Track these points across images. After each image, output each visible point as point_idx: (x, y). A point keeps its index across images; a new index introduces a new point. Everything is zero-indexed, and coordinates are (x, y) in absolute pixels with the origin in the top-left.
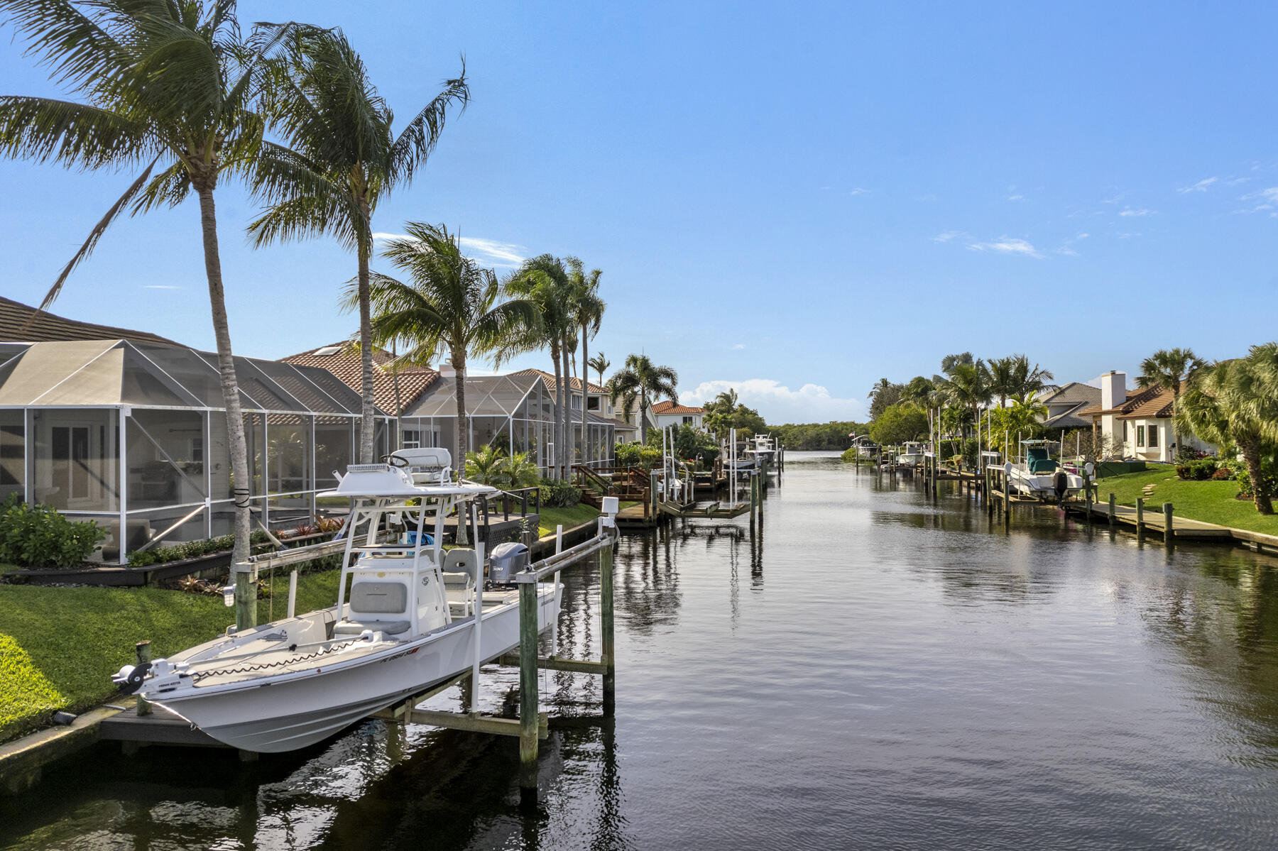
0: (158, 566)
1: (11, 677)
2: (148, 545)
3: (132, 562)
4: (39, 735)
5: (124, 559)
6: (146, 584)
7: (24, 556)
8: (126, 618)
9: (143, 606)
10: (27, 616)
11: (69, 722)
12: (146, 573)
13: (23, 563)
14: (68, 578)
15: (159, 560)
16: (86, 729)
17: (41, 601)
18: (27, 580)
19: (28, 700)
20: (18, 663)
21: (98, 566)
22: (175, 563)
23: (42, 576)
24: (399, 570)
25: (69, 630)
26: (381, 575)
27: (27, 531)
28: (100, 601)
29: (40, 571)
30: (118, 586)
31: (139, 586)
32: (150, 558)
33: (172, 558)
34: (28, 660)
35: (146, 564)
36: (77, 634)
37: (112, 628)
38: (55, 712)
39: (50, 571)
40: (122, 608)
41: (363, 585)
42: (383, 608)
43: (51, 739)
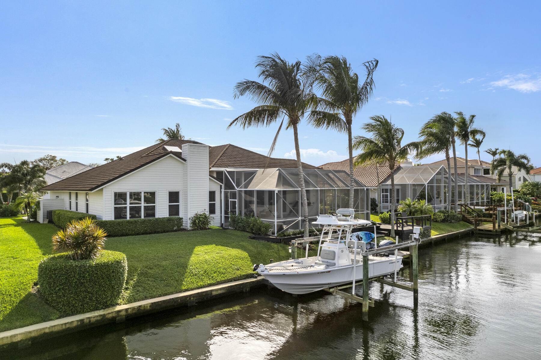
0: (284, 237)
1: (246, 263)
2: (283, 231)
3: (278, 235)
4: (250, 279)
5: (276, 235)
6: (281, 243)
7: (253, 231)
8: (273, 252)
9: (278, 249)
10: (252, 248)
11: (256, 277)
12: (281, 239)
13: (254, 233)
14: (262, 239)
15: (285, 236)
16: (259, 280)
17: (255, 245)
18: (254, 238)
19: (248, 270)
20: (248, 260)
21: (270, 236)
22: (289, 237)
23: (257, 237)
24: (334, 247)
25: (260, 253)
26: (329, 248)
27: (254, 225)
28: (268, 246)
29: (257, 236)
30: (274, 242)
31: (279, 243)
32: (283, 235)
33: (288, 235)
34: (250, 260)
35: (281, 237)
36: (261, 255)
37: (269, 254)
38: (253, 274)
39: (259, 236)
40: (273, 249)
41: (324, 250)
42: (329, 258)
43: (252, 280)
